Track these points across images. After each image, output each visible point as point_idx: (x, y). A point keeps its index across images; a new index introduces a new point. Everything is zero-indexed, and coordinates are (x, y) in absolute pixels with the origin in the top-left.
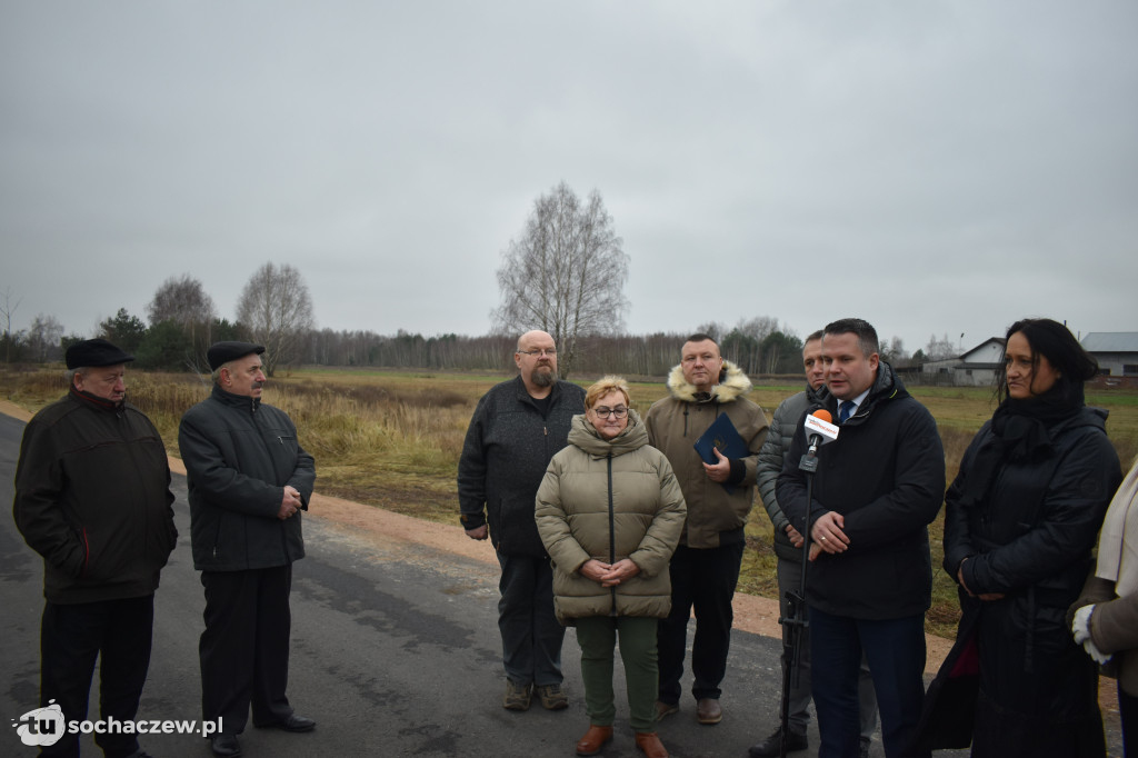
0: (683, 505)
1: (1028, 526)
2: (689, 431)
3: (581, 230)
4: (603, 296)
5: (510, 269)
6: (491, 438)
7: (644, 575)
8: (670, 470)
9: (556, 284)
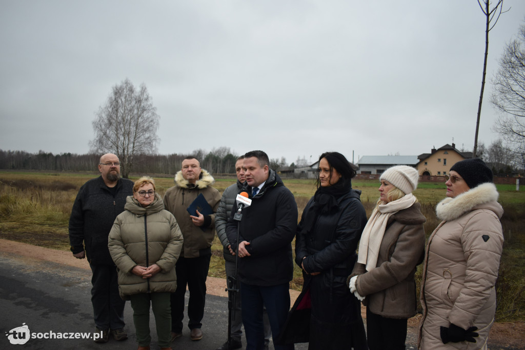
0: (182, 237)
1: (329, 242)
2: (184, 202)
3: (136, 103)
4: (147, 135)
5: (99, 121)
6: (87, 207)
7: (163, 272)
8: (175, 221)
9: (123, 129)
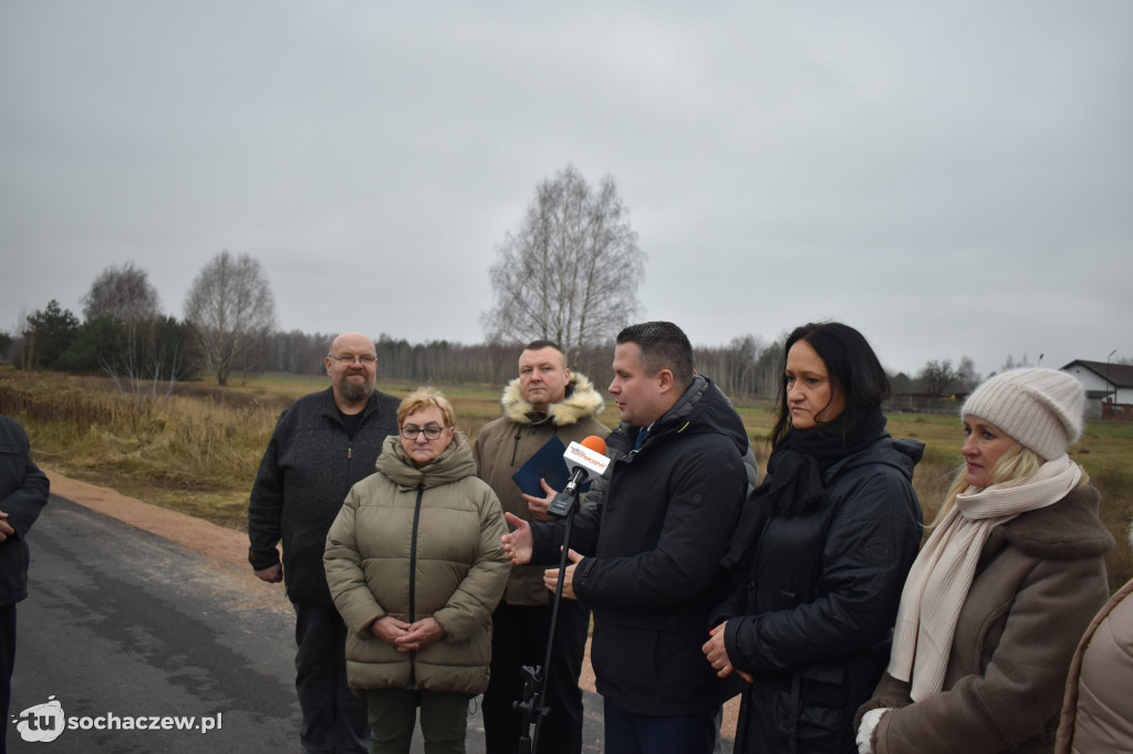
6: (285, 459)
7: (450, 640)
